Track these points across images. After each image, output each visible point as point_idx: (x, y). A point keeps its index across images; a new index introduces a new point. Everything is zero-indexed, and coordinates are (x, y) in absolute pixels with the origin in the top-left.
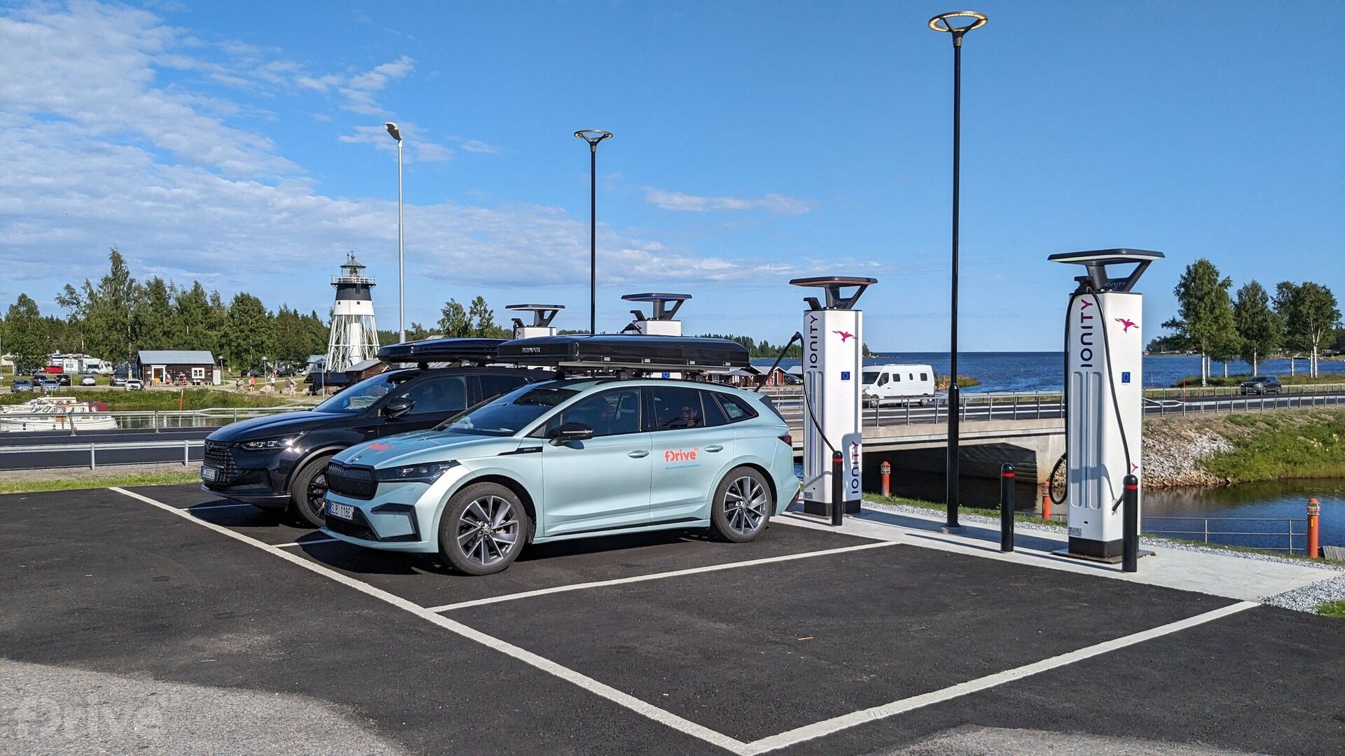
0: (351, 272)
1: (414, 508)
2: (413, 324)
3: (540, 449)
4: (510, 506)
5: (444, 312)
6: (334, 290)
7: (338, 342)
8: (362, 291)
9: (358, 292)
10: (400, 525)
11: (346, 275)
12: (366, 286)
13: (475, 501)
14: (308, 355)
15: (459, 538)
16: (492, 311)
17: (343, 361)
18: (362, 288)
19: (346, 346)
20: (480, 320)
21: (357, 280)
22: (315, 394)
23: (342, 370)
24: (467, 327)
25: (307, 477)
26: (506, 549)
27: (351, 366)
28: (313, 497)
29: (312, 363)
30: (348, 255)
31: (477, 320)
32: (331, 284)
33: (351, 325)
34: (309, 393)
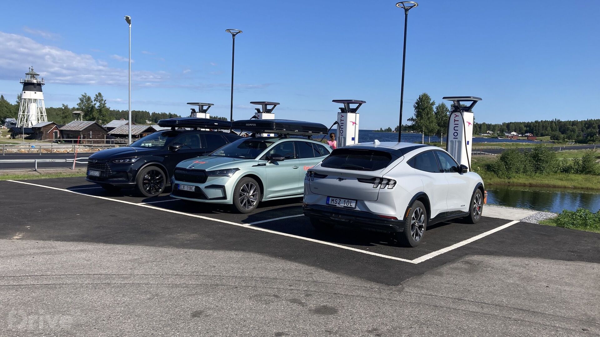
0: (31, 77)
1: (225, 187)
2: (63, 105)
3: (265, 165)
4: (255, 186)
5: (80, 100)
6: (22, 86)
7: (24, 112)
8: (37, 87)
9: (35, 87)
10: (218, 193)
11: (28, 79)
12: (39, 85)
13: (245, 184)
14: (5, 118)
15: (239, 199)
16: (105, 100)
17: (26, 122)
18: (37, 85)
19: (28, 114)
20: (100, 104)
21: (35, 81)
22: (15, 138)
23: (27, 126)
24: (93, 107)
25: (142, 175)
26: (254, 203)
27: (32, 125)
28: (144, 184)
29: (7, 122)
30: (30, 69)
31: (98, 104)
32: (20, 83)
33: (31, 104)
34: (11, 137)
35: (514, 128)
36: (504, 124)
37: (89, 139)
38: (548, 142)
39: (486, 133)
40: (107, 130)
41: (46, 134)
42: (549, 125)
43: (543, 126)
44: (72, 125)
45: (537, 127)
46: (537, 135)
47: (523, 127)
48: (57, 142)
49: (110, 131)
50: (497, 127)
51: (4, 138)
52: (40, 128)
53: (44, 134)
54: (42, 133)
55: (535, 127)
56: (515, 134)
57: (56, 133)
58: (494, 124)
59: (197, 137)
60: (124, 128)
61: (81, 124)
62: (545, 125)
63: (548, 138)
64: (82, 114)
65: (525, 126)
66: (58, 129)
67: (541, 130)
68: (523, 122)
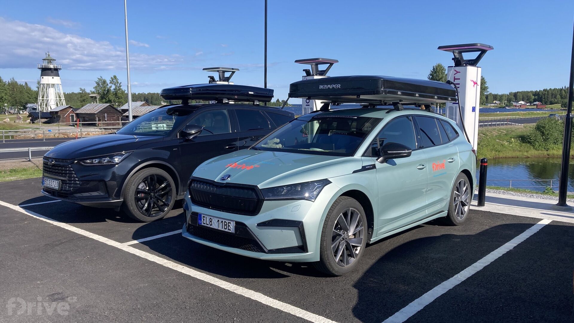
0: (48, 63)
1: (302, 224)
2: (81, 89)
3: (374, 167)
4: (359, 215)
5: (96, 83)
6: (40, 72)
7: (43, 97)
8: (54, 72)
9: (52, 72)
10: (288, 238)
11: (45, 64)
12: (56, 70)
13: (341, 214)
14: (26, 104)
15: (332, 246)
16: (121, 83)
17: (46, 106)
18: (54, 70)
19: (48, 99)
20: (115, 87)
21: (52, 66)
22: (34, 123)
23: (47, 111)
24: (108, 91)
25: (134, 185)
26: (356, 250)
27: (51, 109)
28: (138, 200)
29: (29, 108)
30: (46, 54)
31: (113, 87)
32: (38, 68)
33: (49, 89)
34: (30, 122)
35: (521, 98)
36: (510, 94)
37: (104, 122)
38: (559, 111)
39: (493, 103)
40: (122, 112)
41: (63, 118)
42: (558, 92)
43: (552, 94)
44: (87, 108)
45: (546, 95)
46: (546, 103)
47: (532, 95)
48: (74, 126)
49: (124, 113)
50: (504, 97)
51: (24, 123)
52: (57, 112)
53: (62, 117)
54: (59, 117)
55: (544, 95)
56: (523, 104)
57: (72, 116)
58: (501, 94)
59: (224, 114)
60: (138, 109)
61: (96, 106)
62: (554, 93)
63: (559, 106)
64: (98, 97)
65: (534, 95)
66: (74, 112)
67: (551, 98)
68: (530, 91)
